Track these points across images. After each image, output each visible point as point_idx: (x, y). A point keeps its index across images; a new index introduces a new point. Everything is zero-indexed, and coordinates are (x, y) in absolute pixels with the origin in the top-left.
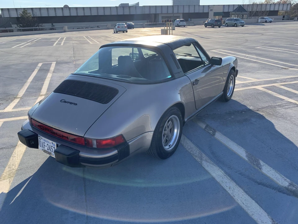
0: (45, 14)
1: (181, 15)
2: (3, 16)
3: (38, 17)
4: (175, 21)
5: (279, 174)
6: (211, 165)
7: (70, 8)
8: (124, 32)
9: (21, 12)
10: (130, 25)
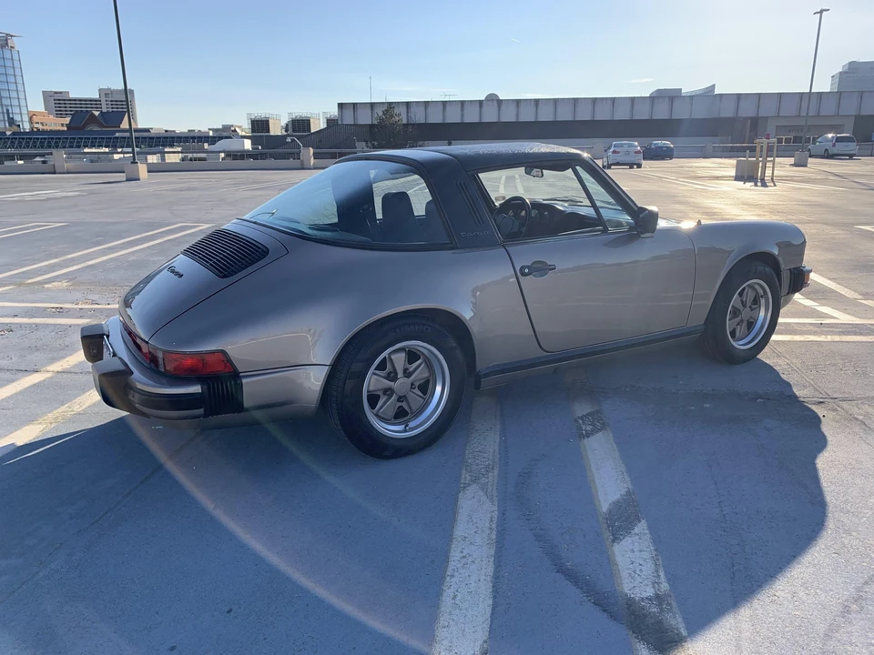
0: (435, 118)
1: (850, 124)
2: (340, 123)
3: (419, 124)
4: (819, 140)
5: (656, 565)
6: (484, 498)
7: (500, 102)
8: (631, 167)
9: (379, 112)
10: (661, 147)
